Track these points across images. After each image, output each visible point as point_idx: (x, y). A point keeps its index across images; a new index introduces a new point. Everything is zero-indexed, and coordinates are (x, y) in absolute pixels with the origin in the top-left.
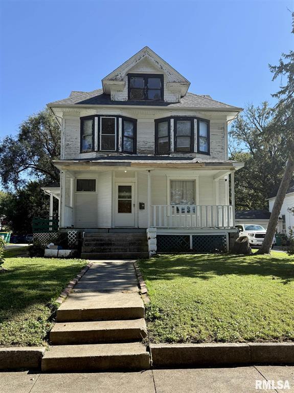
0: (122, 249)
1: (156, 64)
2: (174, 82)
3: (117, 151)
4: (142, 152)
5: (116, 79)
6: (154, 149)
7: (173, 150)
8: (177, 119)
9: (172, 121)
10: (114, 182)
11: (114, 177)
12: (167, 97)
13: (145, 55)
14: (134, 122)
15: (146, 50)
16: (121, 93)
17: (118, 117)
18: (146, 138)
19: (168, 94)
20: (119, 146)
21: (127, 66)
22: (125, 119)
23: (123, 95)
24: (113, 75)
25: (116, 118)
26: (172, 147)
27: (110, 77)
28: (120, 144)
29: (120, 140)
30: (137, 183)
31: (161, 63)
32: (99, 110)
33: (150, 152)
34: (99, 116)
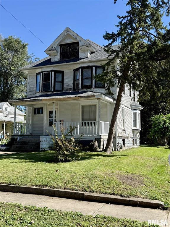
1: (73, 36)
2: (83, 46)
3: (51, 91)
4: (67, 90)
5: (52, 50)
6: (73, 87)
7: (80, 87)
8: (83, 68)
9: (80, 70)
10: (47, 109)
11: (47, 106)
12: (81, 55)
13: (67, 32)
14: (62, 72)
15: (67, 29)
16: (55, 57)
17: (52, 71)
18: (69, 81)
19: (81, 53)
20: (52, 88)
21: (57, 41)
22: (56, 72)
23: (57, 58)
24: (50, 48)
25: (50, 72)
26: (80, 85)
27: (49, 49)
28: (52, 86)
29: (53, 84)
31: (76, 36)
32: (42, 69)
33: (71, 89)
34: (42, 72)
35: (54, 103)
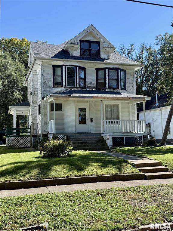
0: (94, 145)
1: (97, 35)
2: (107, 47)
3: (76, 87)
4: (89, 88)
5: (74, 44)
6: (96, 86)
7: (108, 87)
8: (109, 69)
9: (107, 70)
10: (76, 106)
11: (76, 103)
12: (103, 56)
13: (90, 30)
14: (84, 69)
15: (91, 27)
16: (76, 51)
17: (76, 66)
18: (91, 79)
19: (102, 54)
20: (77, 84)
21: (80, 36)
22: (80, 68)
23: (77, 53)
24: (73, 41)
25: (75, 67)
26: (107, 85)
27: (71, 42)
28: (77, 83)
29: (78, 81)
30: (89, 107)
31: (100, 35)
32: (65, 62)
33: (94, 88)
34: (65, 66)
35: (102, 101)
